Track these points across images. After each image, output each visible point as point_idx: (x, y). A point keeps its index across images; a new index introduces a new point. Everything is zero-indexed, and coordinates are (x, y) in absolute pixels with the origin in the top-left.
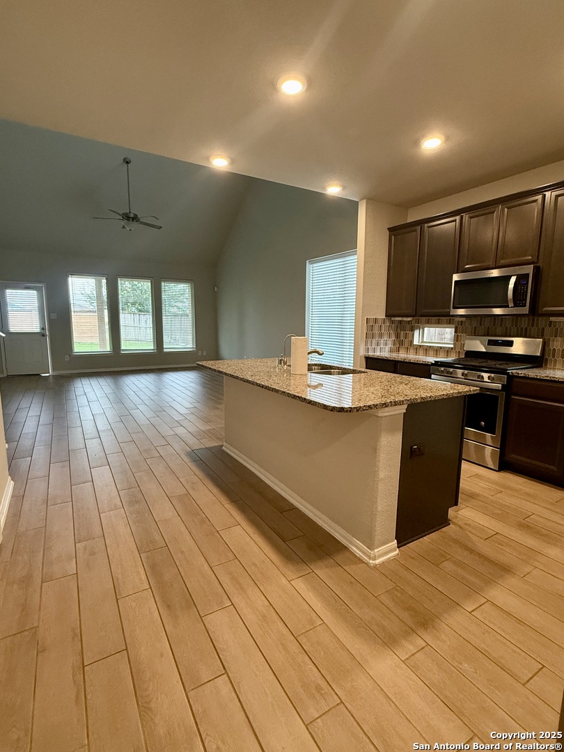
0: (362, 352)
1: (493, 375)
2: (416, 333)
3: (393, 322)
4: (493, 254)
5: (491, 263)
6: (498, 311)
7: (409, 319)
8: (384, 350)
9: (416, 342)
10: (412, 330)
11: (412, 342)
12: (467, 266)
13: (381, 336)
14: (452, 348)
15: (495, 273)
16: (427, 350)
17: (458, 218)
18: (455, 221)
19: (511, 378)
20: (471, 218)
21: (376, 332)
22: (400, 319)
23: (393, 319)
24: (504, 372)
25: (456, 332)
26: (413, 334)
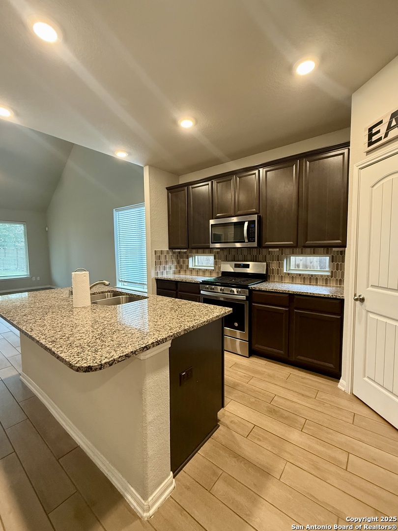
0: (153, 276)
1: (240, 290)
2: (190, 259)
3: (174, 253)
4: (233, 207)
5: (232, 213)
6: (238, 245)
7: (185, 250)
8: (169, 273)
9: (190, 266)
10: (188, 258)
11: (188, 266)
12: (218, 215)
13: (166, 262)
14: (213, 270)
15: (235, 220)
16: (198, 271)
17: (210, 183)
18: (208, 184)
19: (251, 291)
20: (218, 183)
21: (163, 260)
22: (179, 250)
23: (174, 250)
24: (246, 287)
25: (215, 259)
26: (188, 261)
